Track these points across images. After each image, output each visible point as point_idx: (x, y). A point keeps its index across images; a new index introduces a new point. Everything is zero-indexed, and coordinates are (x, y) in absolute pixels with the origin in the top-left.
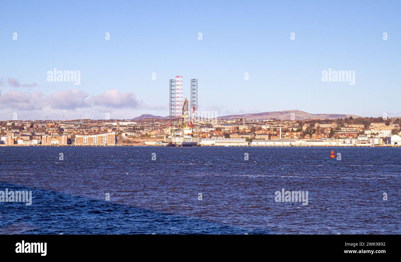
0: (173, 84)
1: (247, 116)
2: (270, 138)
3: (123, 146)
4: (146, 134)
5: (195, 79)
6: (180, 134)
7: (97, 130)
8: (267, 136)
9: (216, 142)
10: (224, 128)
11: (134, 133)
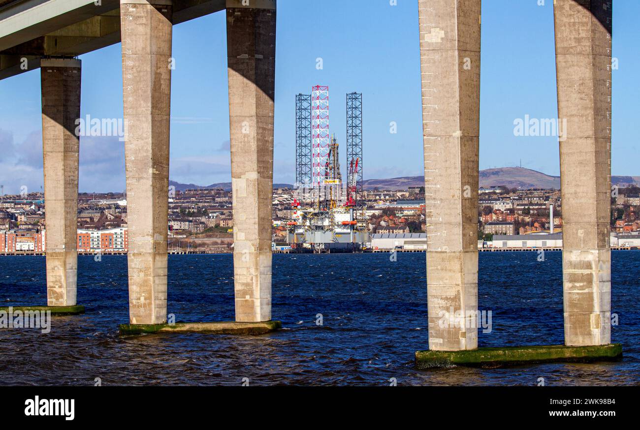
0: (305, 104)
1: (403, 183)
2: (517, 232)
3: (185, 253)
4: (217, 226)
5: (355, 93)
6: (326, 223)
7: (97, 216)
8: (511, 226)
9: (406, 243)
10: (401, 209)
11: (187, 223)
